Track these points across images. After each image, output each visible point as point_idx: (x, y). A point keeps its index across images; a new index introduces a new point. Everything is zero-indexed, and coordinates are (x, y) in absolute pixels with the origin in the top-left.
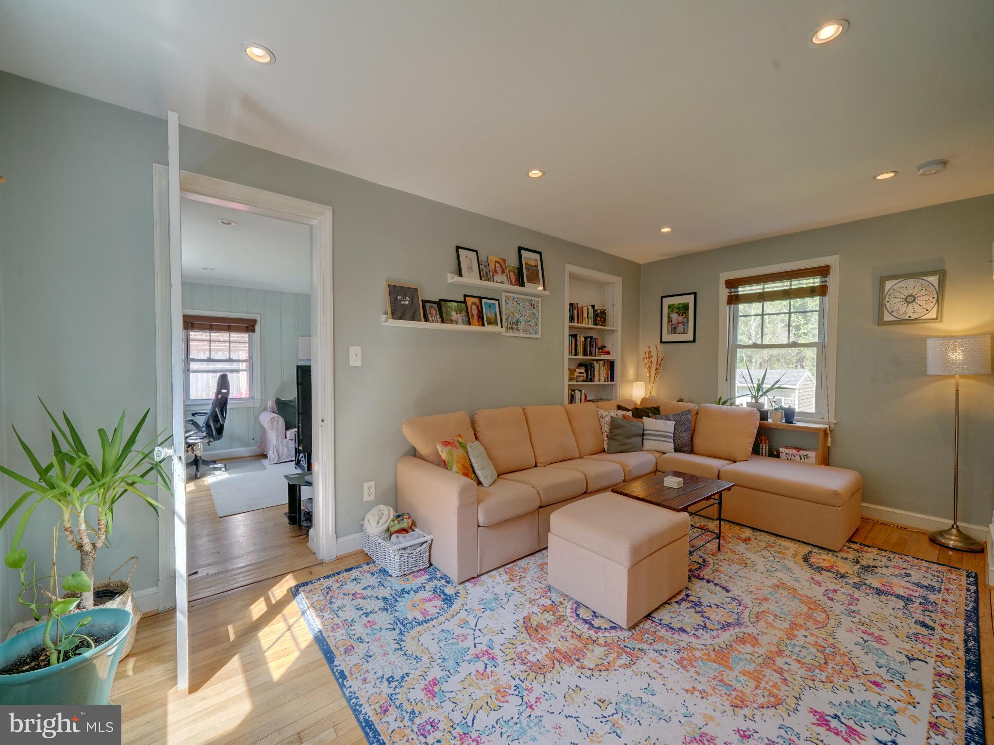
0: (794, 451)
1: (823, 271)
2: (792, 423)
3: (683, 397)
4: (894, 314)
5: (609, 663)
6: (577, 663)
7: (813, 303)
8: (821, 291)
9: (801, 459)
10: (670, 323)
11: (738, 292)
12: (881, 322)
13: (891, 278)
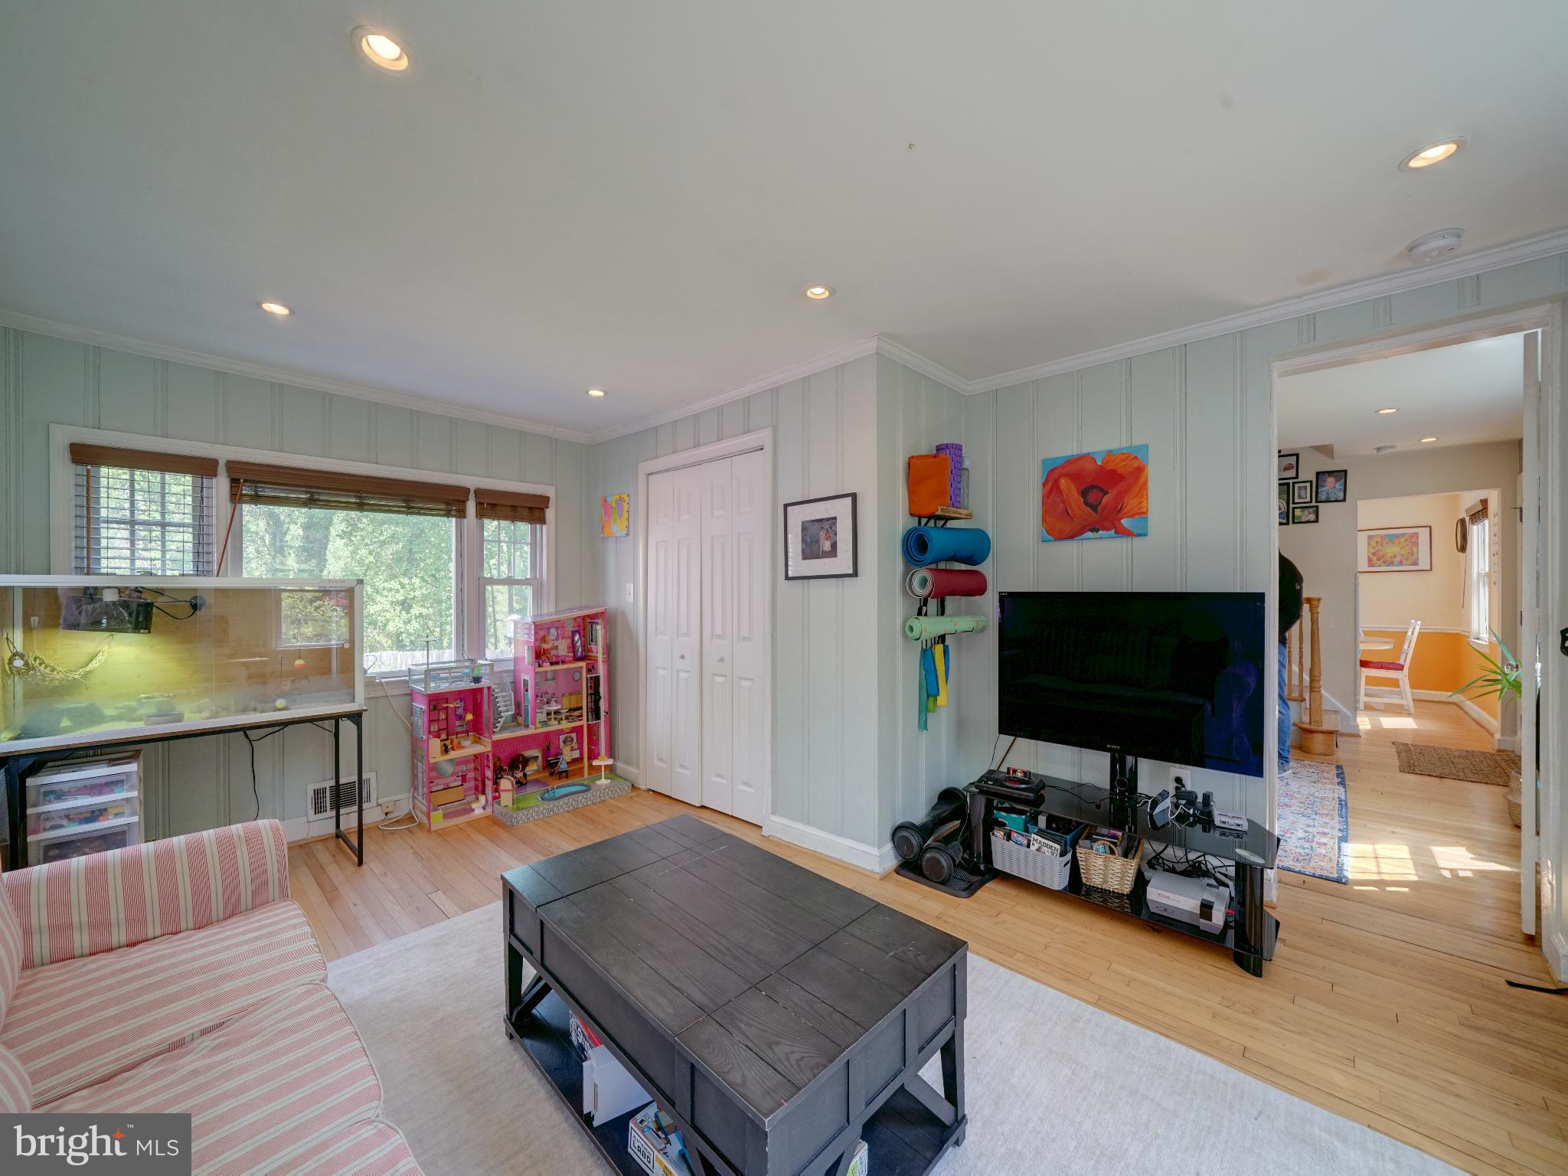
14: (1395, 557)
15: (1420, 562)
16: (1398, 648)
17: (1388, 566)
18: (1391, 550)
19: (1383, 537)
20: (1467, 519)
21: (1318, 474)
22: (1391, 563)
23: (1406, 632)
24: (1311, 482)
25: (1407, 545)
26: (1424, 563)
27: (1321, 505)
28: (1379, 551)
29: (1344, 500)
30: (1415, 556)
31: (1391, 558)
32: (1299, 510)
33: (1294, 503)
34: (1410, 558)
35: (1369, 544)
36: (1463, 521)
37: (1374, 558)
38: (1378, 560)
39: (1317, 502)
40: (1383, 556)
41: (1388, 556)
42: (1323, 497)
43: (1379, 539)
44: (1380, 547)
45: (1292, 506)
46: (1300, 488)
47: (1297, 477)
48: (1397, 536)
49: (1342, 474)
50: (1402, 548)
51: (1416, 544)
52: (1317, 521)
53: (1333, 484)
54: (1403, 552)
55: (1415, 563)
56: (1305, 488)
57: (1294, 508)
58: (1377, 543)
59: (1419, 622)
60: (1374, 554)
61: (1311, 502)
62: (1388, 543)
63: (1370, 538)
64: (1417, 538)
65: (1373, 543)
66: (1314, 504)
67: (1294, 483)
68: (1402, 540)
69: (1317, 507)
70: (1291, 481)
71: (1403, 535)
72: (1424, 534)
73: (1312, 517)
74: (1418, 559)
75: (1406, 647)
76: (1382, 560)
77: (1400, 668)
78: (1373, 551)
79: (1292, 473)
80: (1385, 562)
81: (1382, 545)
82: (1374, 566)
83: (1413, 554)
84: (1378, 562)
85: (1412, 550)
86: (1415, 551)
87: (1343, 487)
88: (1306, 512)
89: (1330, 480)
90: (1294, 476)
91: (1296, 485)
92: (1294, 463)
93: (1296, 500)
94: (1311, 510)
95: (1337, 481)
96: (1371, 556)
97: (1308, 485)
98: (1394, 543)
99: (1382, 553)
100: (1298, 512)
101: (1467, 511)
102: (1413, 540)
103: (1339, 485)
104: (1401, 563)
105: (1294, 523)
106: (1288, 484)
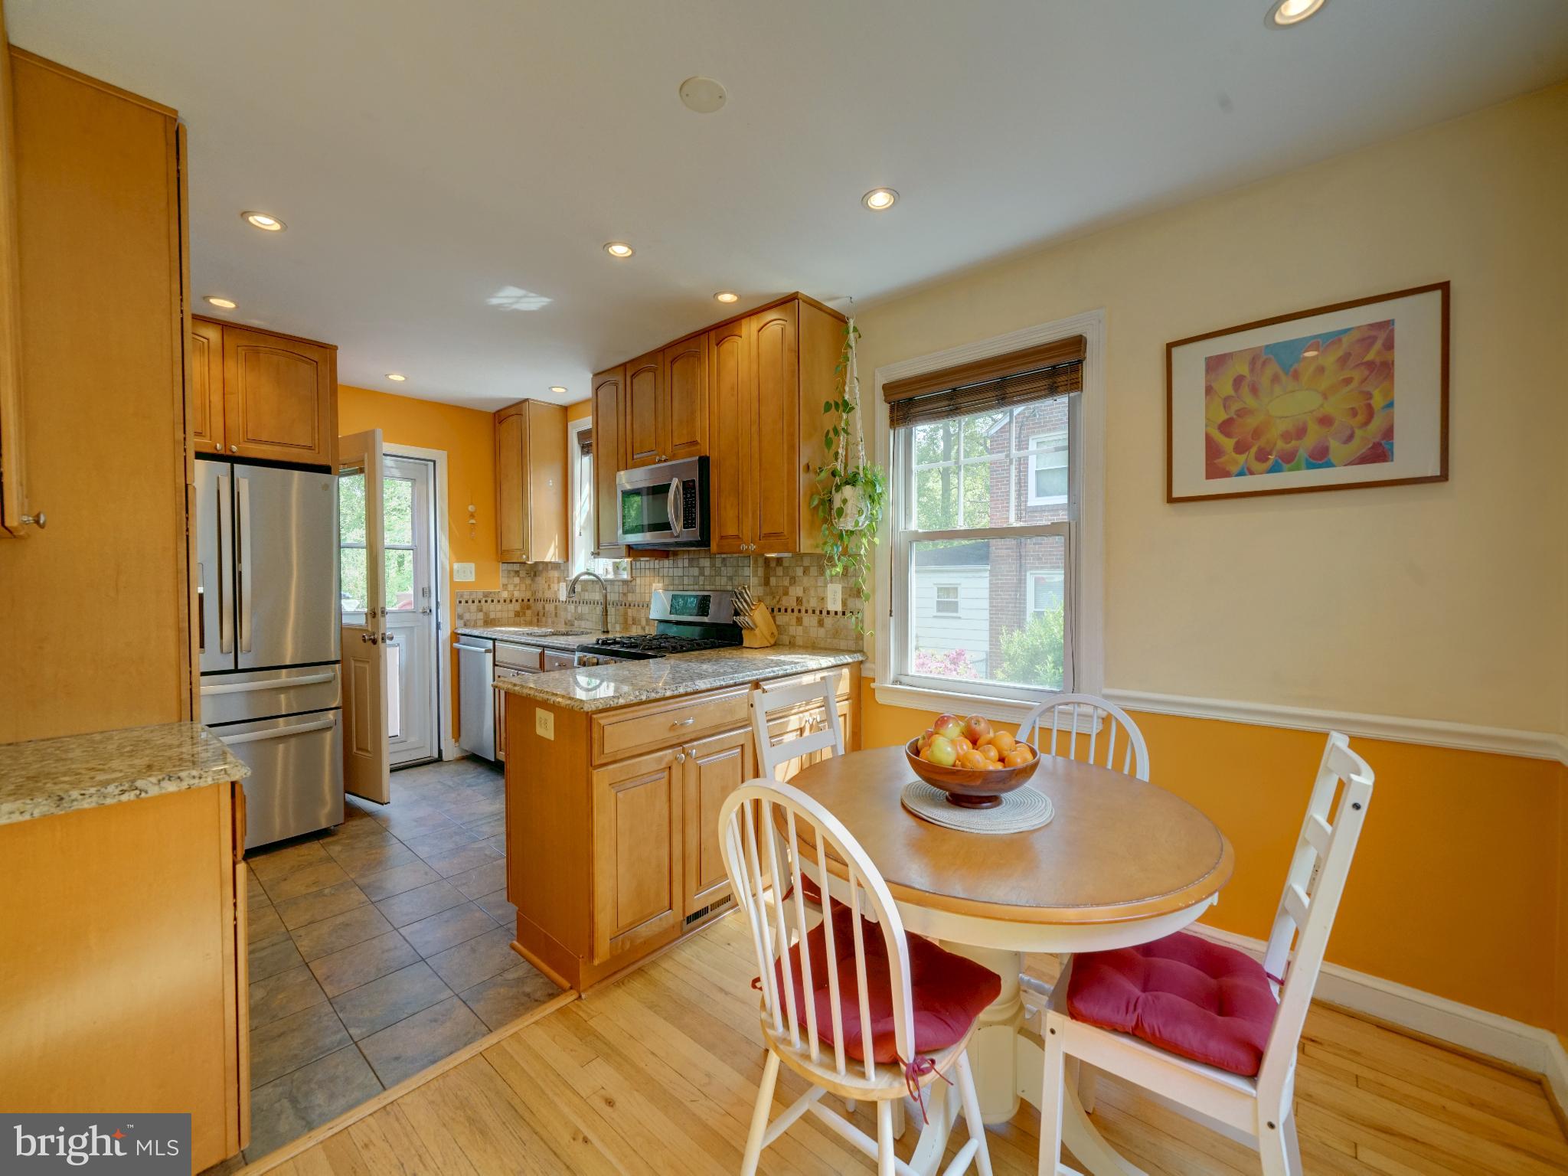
14: (1301, 432)
15: (1400, 444)
17: (1275, 469)
18: (1286, 406)
19: (1256, 359)
22: (1288, 460)
25: (1348, 381)
26: (1415, 450)
28: (1242, 413)
30: (1377, 424)
31: (1286, 436)
34: (1359, 433)
35: (1209, 390)
37: (1228, 444)
38: (1241, 448)
40: (1258, 432)
43: (1243, 369)
44: (1250, 401)
48: (1313, 349)
50: (1330, 393)
51: (1384, 369)
54: (1329, 409)
55: (1379, 453)
58: (1238, 381)
60: (1226, 427)
62: (1275, 379)
63: (1214, 364)
64: (1389, 345)
65: (1226, 388)
68: (1330, 358)
71: (1336, 340)
72: (1419, 323)
74: (1389, 433)
76: (1254, 450)
78: (1223, 416)
80: (1263, 456)
81: (1254, 390)
82: (1226, 474)
83: (1370, 413)
84: (1242, 458)
85: (1368, 395)
86: (1378, 401)
96: (1218, 435)
98: (1296, 377)
99: (1252, 422)
102: (1371, 356)
104: (1320, 457)
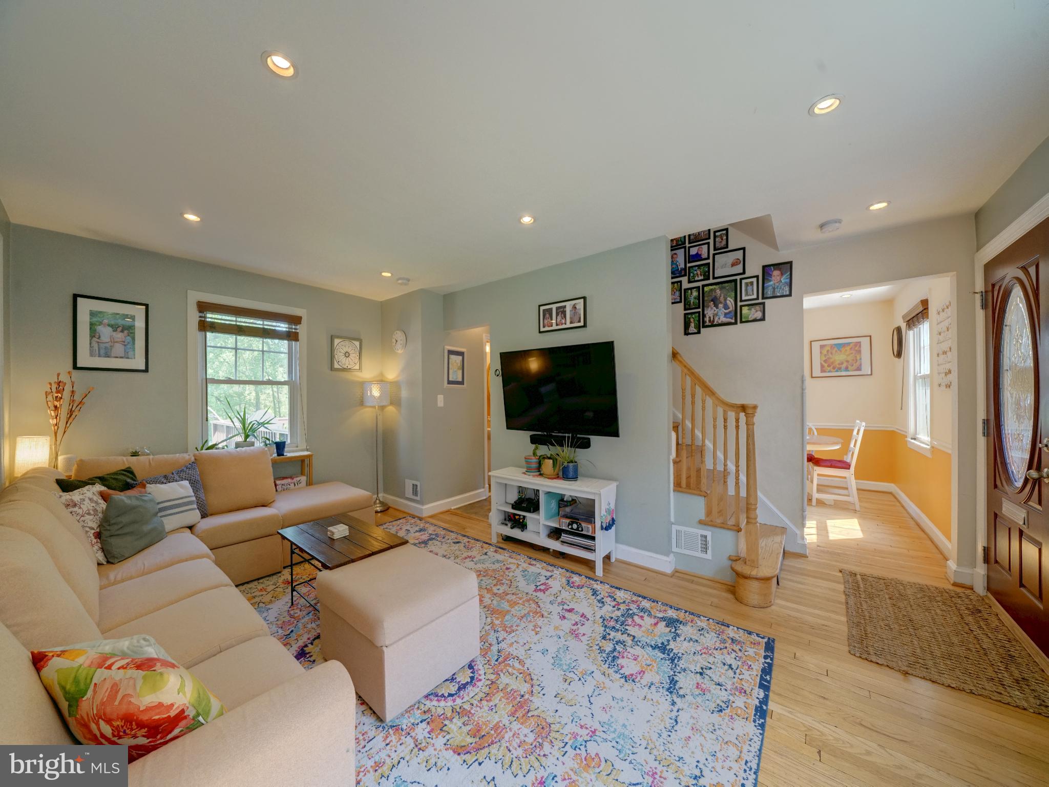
0: (289, 480)
1: (295, 320)
2: (283, 455)
3: (138, 449)
4: (340, 363)
5: (521, 673)
6: (527, 696)
7: (283, 345)
8: (291, 336)
9: (295, 485)
10: (94, 339)
11: (205, 317)
12: (332, 368)
13: (338, 337)
15: (862, 367)
16: (846, 449)
17: (837, 371)
18: (839, 357)
19: (832, 346)
20: (903, 326)
21: (764, 267)
22: (839, 369)
23: (853, 430)
24: (757, 277)
25: (852, 353)
26: (866, 369)
27: (767, 302)
28: (829, 358)
29: (790, 295)
30: (858, 363)
31: (839, 364)
32: (746, 308)
33: (741, 301)
34: (854, 365)
35: (821, 352)
36: (899, 330)
37: (826, 365)
38: (829, 366)
39: (763, 298)
40: (832, 363)
41: (837, 362)
42: (769, 293)
43: (829, 348)
44: (831, 356)
45: (739, 304)
46: (747, 284)
47: (744, 273)
48: (844, 345)
49: (786, 267)
50: (848, 355)
51: (859, 352)
52: (763, 319)
53: (778, 278)
54: (849, 359)
55: (859, 369)
56: (752, 283)
57: (741, 306)
58: (828, 351)
59: (864, 424)
60: (825, 361)
61: (758, 298)
62: (836, 351)
63: (822, 347)
64: (860, 346)
65: (825, 352)
66: (760, 301)
67: (741, 279)
68: (848, 348)
69: (763, 304)
70: (738, 278)
71: (849, 344)
72: (865, 342)
73: (759, 315)
74: (861, 365)
75: (852, 445)
76: (832, 367)
77: (847, 466)
78: (824, 359)
79: (739, 269)
80: (834, 368)
81: (832, 354)
82: (825, 372)
83: (857, 361)
84: (829, 368)
85: (856, 357)
86: (858, 358)
87: (788, 280)
88: (753, 310)
89: (776, 273)
90: (742, 271)
91: (744, 282)
92: (741, 259)
93: (744, 298)
94: (757, 307)
95: (782, 274)
96: (823, 362)
97: (754, 280)
98: (841, 351)
99: (831, 360)
100: (745, 310)
101: (903, 317)
102: (856, 348)
103: (785, 279)
104: (847, 369)
105: (742, 322)
106: (735, 281)
